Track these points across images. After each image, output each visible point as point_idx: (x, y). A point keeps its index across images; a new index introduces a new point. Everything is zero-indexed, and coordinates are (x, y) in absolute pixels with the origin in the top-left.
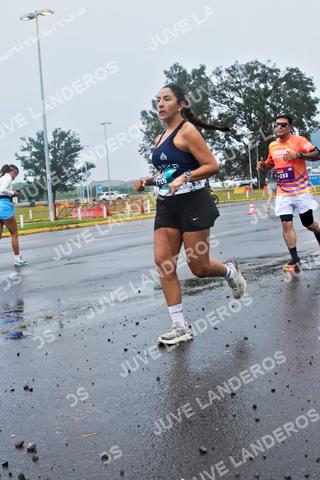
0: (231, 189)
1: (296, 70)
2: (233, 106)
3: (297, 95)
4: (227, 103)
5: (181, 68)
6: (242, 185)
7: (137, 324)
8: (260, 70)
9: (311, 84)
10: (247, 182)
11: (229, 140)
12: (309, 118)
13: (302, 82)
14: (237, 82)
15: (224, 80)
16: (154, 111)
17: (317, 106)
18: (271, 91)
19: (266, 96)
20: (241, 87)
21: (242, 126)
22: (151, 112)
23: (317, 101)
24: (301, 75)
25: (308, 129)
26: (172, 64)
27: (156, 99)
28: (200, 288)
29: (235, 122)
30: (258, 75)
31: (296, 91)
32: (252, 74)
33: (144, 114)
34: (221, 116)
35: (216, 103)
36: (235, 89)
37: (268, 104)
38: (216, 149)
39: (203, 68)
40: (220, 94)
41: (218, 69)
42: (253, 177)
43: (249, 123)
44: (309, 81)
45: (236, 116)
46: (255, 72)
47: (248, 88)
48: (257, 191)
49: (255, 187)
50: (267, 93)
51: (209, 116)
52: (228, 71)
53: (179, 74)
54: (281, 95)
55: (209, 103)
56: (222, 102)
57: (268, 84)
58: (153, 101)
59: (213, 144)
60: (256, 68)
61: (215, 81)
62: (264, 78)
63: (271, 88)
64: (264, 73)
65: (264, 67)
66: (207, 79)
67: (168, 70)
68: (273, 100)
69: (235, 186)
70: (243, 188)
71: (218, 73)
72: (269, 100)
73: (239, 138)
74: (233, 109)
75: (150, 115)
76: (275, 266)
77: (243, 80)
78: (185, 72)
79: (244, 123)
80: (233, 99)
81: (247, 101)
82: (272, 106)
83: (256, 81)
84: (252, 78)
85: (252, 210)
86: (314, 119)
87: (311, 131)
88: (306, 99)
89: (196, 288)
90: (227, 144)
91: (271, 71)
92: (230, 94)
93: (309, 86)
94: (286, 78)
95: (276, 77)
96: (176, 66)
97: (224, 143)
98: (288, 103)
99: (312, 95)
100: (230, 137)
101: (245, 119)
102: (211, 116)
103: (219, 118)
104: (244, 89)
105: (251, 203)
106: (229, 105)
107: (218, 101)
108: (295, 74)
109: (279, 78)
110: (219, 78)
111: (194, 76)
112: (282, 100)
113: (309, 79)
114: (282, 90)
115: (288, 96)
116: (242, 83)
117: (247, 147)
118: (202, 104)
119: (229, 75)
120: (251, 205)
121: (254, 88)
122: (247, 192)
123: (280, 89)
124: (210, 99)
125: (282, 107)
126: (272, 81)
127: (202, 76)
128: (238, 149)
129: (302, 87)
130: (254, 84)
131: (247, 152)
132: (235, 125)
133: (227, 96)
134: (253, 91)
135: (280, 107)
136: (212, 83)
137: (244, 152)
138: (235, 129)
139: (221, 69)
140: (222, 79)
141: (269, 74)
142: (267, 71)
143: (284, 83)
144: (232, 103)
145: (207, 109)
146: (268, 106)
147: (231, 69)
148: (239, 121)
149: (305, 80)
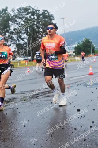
0: (19, 62)
1: (47, 11)
2: (20, 25)
3: (47, 21)
4: (17, 24)
6: (24, 60)
8: (31, 10)
9: (53, 17)
10: (26, 58)
11: (18, 40)
14: (22, 15)
15: (16, 14)
20: (23, 17)
21: (24, 34)
24: (48, 13)
30: (30, 12)
31: (47, 19)
32: (28, 12)
34: (15, 29)
35: (13, 24)
36: (20, 18)
37: (35, 25)
38: (13, 44)
39: (7, 8)
40: (14, 20)
41: (13, 9)
42: (29, 56)
43: (27, 33)
44: (52, 16)
46: (29, 11)
49: (30, 61)
51: (10, 29)
52: (18, 10)
54: (40, 21)
55: (9, 24)
56: (15, 23)
57: (35, 16)
59: (11, 42)
60: (30, 9)
62: (33, 14)
63: (36, 18)
64: (33, 11)
65: (33, 9)
66: (9, 13)
68: (37, 23)
69: (21, 60)
70: (25, 61)
71: (13, 11)
72: (35, 23)
73: (23, 39)
76: (38, 94)
77: (24, 14)
79: (25, 33)
80: (20, 22)
82: (37, 26)
83: (30, 15)
84: (28, 13)
90: (17, 42)
91: (36, 11)
92: (18, 20)
93: (52, 18)
94: (43, 14)
95: (38, 13)
97: (16, 41)
98: (43, 25)
99: (53, 22)
100: (19, 39)
101: (25, 31)
102: (10, 30)
103: (14, 30)
104: (24, 18)
105: (28, 67)
106: (18, 25)
107: (13, 23)
108: (46, 12)
109: (40, 13)
110: (14, 13)
111: (2, 12)
112: (41, 23)
113: (52, 15)
114: (41, 19)
115: (43, 22)
116: (24, 16)
117: (26, 43)
118: (6, 24)
119: (18, 12)
120: (28, 68)
121: (29, 18)
122: (26, 63)
123: (40, 19)
124: (10, 22)
125: (41, 26)
126: (37, 15)
127: (6, 12)
128: (22, 44)
129: (49, 18)
130: (29, 16)
131: (26, 45)
132: (21, 33)
133: (17, 21)
134: (29, 19)
135: (40, 26)
136: (11, 15)
137: (25, 45)
138: (21, 35)
139: (14, 9)
140: (15, 13)
141: (35, 12)
142: (34, 11)
143: (42, 16)
144: (19, 24)
145: (9, 26)
146: (35, 26)
147: (19, 9)
148: (23, 32)
149: (50, 15)
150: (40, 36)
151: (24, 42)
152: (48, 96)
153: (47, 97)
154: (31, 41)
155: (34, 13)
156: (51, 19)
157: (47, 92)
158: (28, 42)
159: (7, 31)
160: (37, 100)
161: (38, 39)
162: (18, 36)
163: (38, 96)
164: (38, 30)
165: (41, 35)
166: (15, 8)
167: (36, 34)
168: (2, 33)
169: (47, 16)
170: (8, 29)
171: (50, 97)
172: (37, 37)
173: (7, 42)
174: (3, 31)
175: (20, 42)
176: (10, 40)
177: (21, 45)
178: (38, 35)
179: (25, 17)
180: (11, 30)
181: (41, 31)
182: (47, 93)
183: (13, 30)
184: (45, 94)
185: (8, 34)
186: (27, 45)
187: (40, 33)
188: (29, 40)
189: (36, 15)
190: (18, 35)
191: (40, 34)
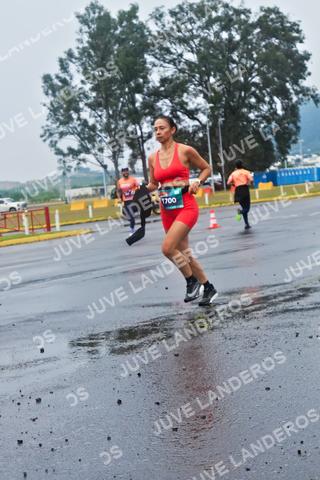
1: (275, 10)
2: (182, 66)
3: (277, 48)
4: (172, 61)
5: (101, 9)
7: (39, 401)
8: (221, 12)
9: (298, 31)
11: (177, 117)
12: (295, 82)
13: (284, 29)
14: (187, 30)
15: (168, 27)
16: (63, 75)
17: (307, 64)
18: (238, 43)
19: (232, 50)
20: (193, 37)
21: (196, 96)
22: (57, 77)
23: (307, 57)
24: (282, 18)
25: (295, 99)
26: (88, 4)
27: (64, 56)
28: (135, 342)
29: (186, 90)
30: (218, 19)
31: (275, 41)
32: (210, 18)
33: (47, 79)
34: (164, 81)
35: (157, 62)
36: (183, 41)
37: (234, 62)
39: (135, 9)
40: (161, 48)
41: (157, 10)
43: (206, 91)
44: (295, 27)
45: (186, 82)
46: (214, 14)
47: (204, 39)
48: (220, 194)
49: (218, 188)
50: (231, 45)
51: (146, 81)
52: (173, 13)
53: (99, 18)
54: (251, 50)
55: (145, 62)
56: (164, 60)
57: (234, 33)
58: (61, 61)
60: (215, 9)
61: (153, 28)
63: (237, 38)
64: (227, 15)
65: (226, 6)
66: (142, 27)
67: (82, 12)
68: (241, 56)
70: (200, 190)
71: (158, 16)
72: (235, 56)
73: (192, 114)
74: (181, 71)
75: (56, 82)
77: (196, 26)
78: (107, 15)
79: (199, 92)
80: (181, 55)
81: (202, 58)
82: (240, 65)
83: (216, 27)
84: (210, 24)
85: (213, 222)
86: (305, 83)
87: (299, 102)
88: (291, 54)
89: (130, 343)
91: (238, 12)
92: (176, 49)
93: (295, 34)
94: (261, 23)
95: (246, 22)
96: (93, 7)
98: (262, 60)
99: (300, 48)
100: (179, 113)
101: (200, 84)
102: (149, 82)
103: (162, 85)
104: (197, 41)
105: (212, 212)
106: (175, 64)
107: (159, 59)
108: (273, 16)
109: (250, 22)
110: (160, 24)
111: (121, 23)
112: (255, 56)
113: (295, 24)
114: (254, 41)
115: (264, 50)
116: (194, 31)
117: (204, 127)
118: (135, 64)
119: (174, 19)
120: (212, 215)
121: (212, 38)
122: (206, 196)
123: (251, 40)
124: (146, 56)
125: (256, 66)
126: (240, 28)
127: (134, 21)
128: (191, 130)
129: (284, 36)
130: (212, 32)
131: (205, 135)
132: (185, 95)
133: (173, 51)
134: (212, 42)
135: (252, 67)
136: (150, 32)
137: (201, 135)
138: (186, 100)
139: (162, 10)
140: (164, 26)
141: (234, 17)
142: (231, 13)
143: (258, 30)
144: (180, 62)
145: (142, 71)
146: (234, 65)
147: (177, 10)
148: (191, 88)
149: (288, 25)
150: (253, 100)
151: (197, 123)
152: (286, 311)
153: (281, 316)
154: (221, 120)
155: (231, 20)
156: (293, 40)
157: (281, 295)
158: (211, 124)
159: (139, 89)
160: (245, 324)
161: (245, 110)
162: (177, 104)
163: (247, 312)
164: (246, 79)
165: (256, 96)
166: (163, 6)
167: (237, 94)
168: (121, 95)
169: (276, 29)
170: (141, 80)
171: (291, 314)
172: (243, 103)
173: (138, 128)
174: (123, 89)
175: (184, 124)
176: (149, 118)
177: (187, 133)
178: (245, 97)
179: (199, 36)
180: (150, 85)
181: (255, 84)
182: (282, 298)
183: (158, 85)
184: (273, 304)
185: (141, 100)
186: (208, 134)
187: (253, 89)
188: (213, 117)
189: (236, 26)
190: (177, 100)
191: (254, 94)
